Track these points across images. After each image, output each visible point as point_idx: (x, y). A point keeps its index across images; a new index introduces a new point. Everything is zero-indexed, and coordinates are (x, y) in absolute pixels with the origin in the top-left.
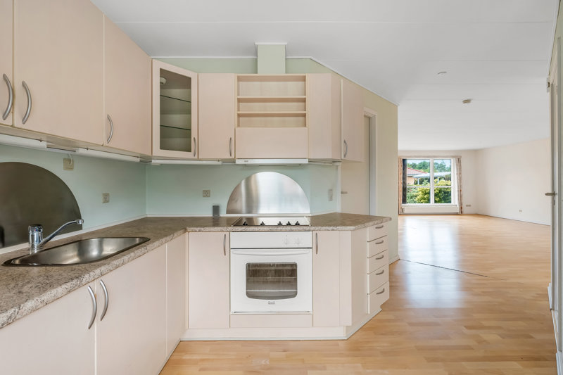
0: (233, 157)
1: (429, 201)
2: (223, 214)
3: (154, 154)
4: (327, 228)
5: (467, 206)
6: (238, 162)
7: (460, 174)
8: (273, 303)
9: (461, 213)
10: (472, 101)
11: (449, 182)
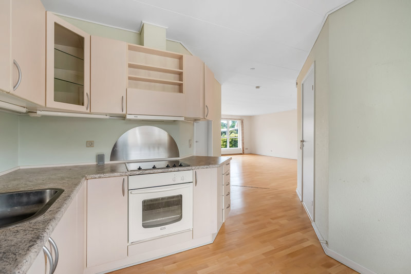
0: (124, 112)
1: (226, 146)
2: (107, 161)
3: (48, 106)
4: (203, 167)
5: (246, 149)
6: (128, 117)
7: (243, 130)
8: (165, 228)
9: (243, 154)
10: (260, 88)
11: (237, 135)
